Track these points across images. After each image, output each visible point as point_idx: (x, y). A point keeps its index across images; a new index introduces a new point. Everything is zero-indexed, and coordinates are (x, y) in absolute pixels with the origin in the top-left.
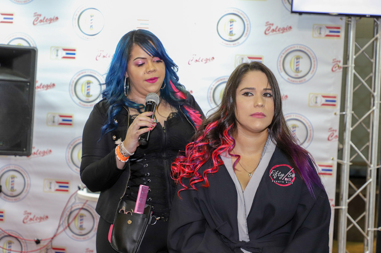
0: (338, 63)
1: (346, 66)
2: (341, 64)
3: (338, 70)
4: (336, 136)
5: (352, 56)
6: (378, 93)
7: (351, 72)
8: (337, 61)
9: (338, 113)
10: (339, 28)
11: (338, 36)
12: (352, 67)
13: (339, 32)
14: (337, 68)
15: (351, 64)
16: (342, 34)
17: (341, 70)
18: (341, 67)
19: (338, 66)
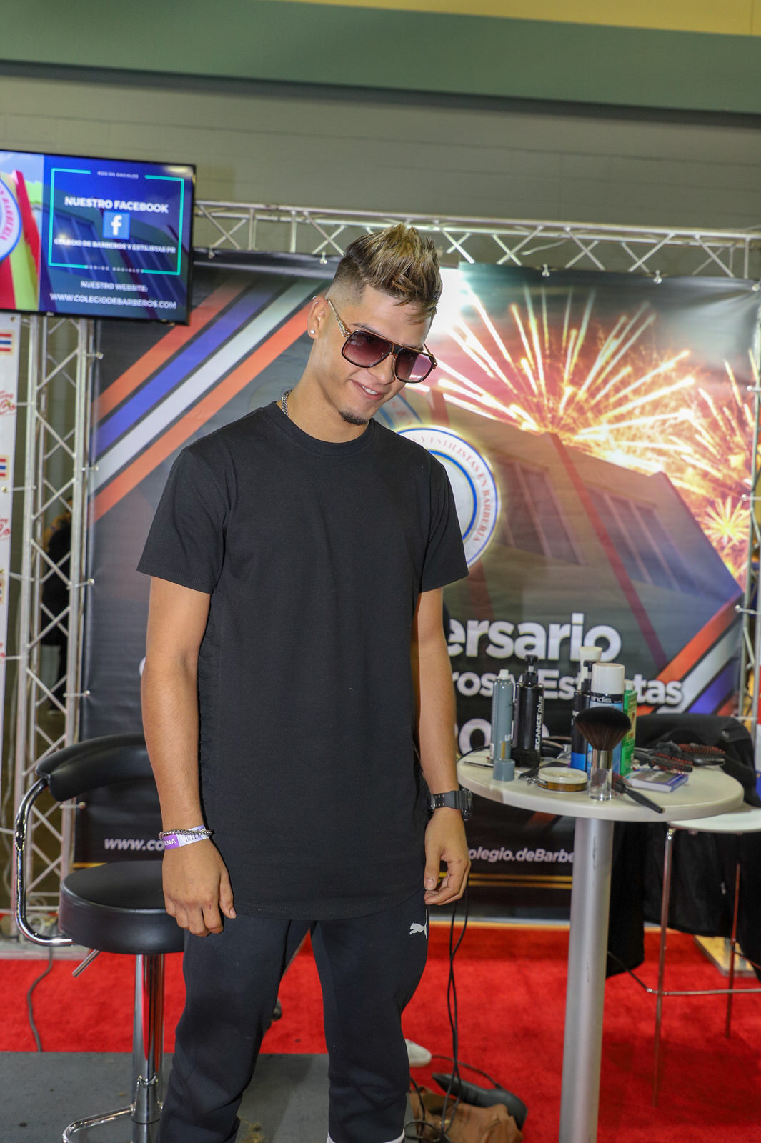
0: (9, 399)
1: (22, 404)
2: (14, 401)
3: (9, 412)
4: (7, 530)
5: (32, 389)
6: (78, 455)
7: (32, 414)
8: (7, 396)
9: (10, 489)
10: (9, 336)
11: (8, 350)
12: (32, 406)
13: (9, 343)
14: (7, 408)
15: (31, 402)
16: (15, 346)
17: (15, 411)
18: (13, 407)
19: (9, 405)
